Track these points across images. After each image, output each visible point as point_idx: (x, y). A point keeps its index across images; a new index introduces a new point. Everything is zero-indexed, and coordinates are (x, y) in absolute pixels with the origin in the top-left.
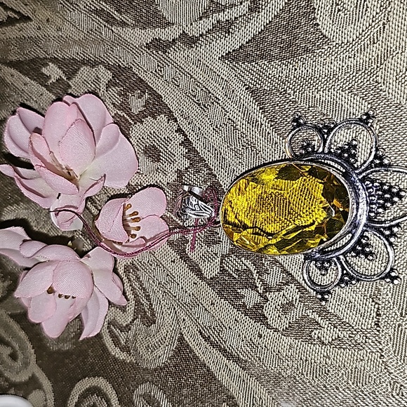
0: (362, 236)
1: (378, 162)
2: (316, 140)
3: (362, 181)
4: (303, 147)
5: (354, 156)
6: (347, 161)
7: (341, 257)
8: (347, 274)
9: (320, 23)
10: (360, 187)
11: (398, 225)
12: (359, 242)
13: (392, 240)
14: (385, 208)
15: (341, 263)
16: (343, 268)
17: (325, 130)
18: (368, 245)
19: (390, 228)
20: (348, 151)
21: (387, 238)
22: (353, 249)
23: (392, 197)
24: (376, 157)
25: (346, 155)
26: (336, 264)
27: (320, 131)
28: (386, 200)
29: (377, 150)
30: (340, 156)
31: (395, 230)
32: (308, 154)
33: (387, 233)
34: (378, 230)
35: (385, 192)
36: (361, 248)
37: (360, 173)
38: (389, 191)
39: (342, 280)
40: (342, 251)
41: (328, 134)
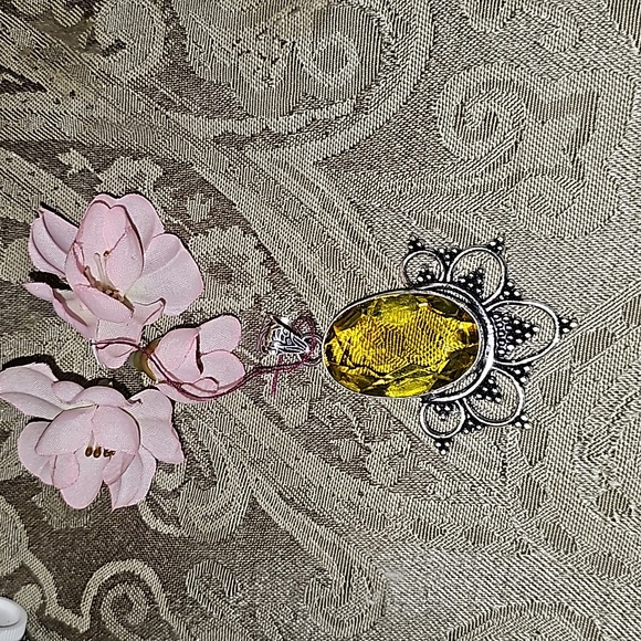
0: (488, 376)
1: (507, 293)
2: (435, 266)
3: (490, 314)
4: (421, 274)
5: (481, 286)
6: (472, 291)
7: (465, 400)
8: (472, 419)
9: (443, 135)
10: (488, 321)
11: (530, 364)
12: (485, 383)
13: (523, 380)
14: (515, 344)
15: (464, 406)
16: (467, 412)
17: (447, 257)
18: (495, 386)
19: (521, 367)
20: (473, 281)
21: (517, 378)
22: (479, 390)
23: (523, 333)
24: (506, 288)
25: (471, 285)
26: (458, 407)
27: (441, 256)
28: (516, 336)
29: (507, 280)
30: (464, 286)
31: (527, 369)
32: (427, 282)
33: (518, 372)
34: (505, 368)
35: (515, 327)
36: (488, 390)
37: (487, 306)
38: (520, 326)
39: (465, 426)
40: (465, 394)
41: (451, 260)
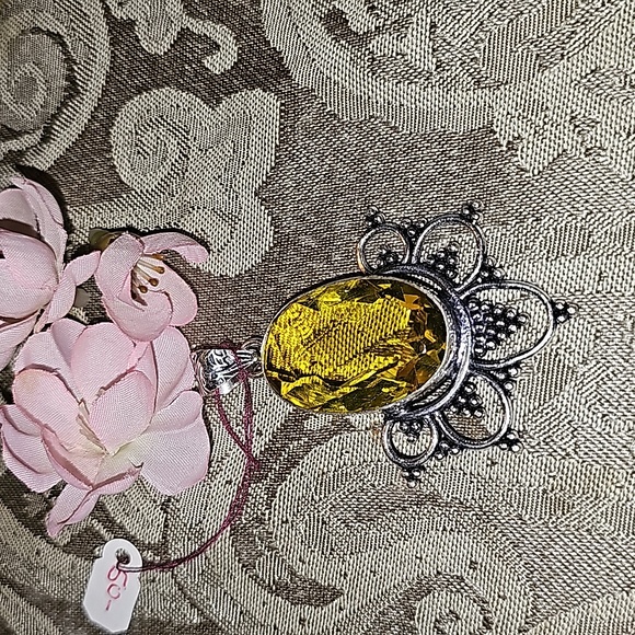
0: (466, 383)
1: (486, 274)
3: (465, 303)
4: (381, 257)
5: (453, 268)
6: (443, 274)
7: (437, 413)
8: (446, 439)
10: (462, 311)
11: (517, 365)
12: (461, 392)
13: (508, 386)
14: (498, 342)
15: (437, 424)
16: (439, 429)
17: (411, 232)
18: (474, 395)
19: (505, 370)
20: (444, 261)
21: (501, 384)
22: (454, 401)
23: (507, 324)
24: (484, 268)
25: (442, 267)
26: (429, 426)
27: (404, 232)
28: (499, 330)
29: (485, 256)
30: (433, 268)
31: (513, 372)
32: (389, 266)
33: (502, 377)
34: (487, 372)
35: (497, 318)
36: (465, 400)
37: (462, 292)
38: (503, 316)
39: (438, 449)
40: (438, 406)
41: (417, 236)
